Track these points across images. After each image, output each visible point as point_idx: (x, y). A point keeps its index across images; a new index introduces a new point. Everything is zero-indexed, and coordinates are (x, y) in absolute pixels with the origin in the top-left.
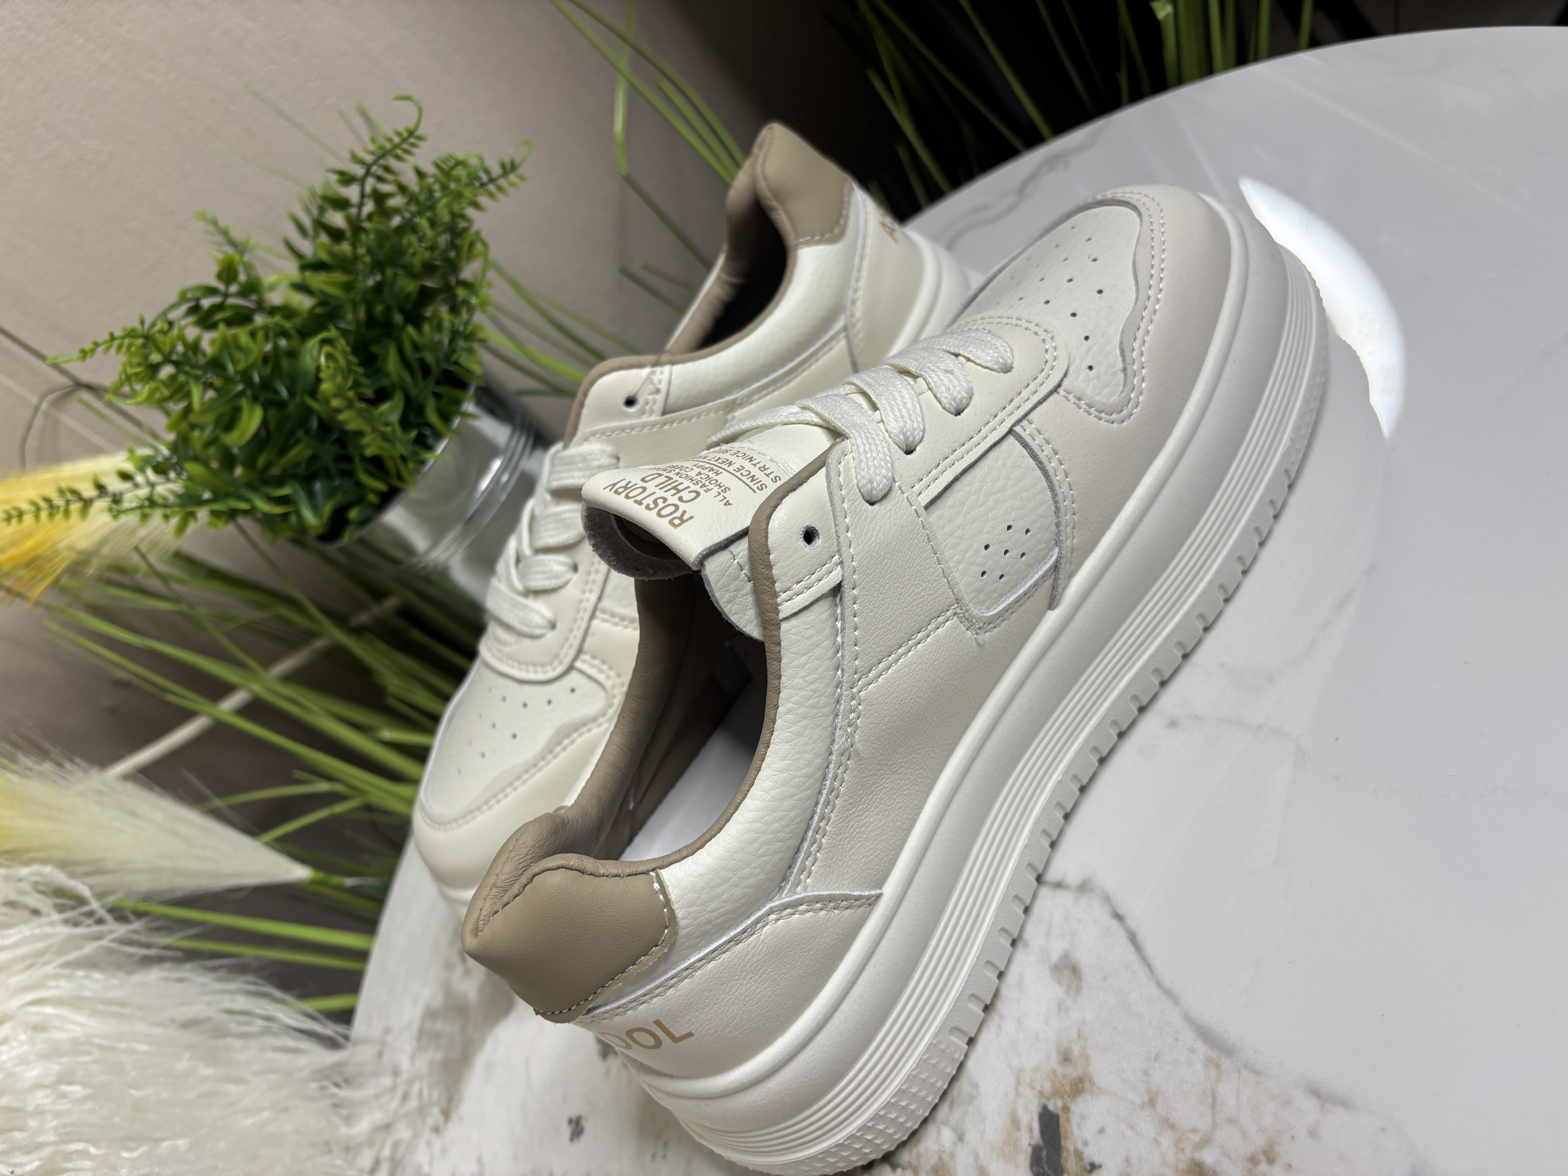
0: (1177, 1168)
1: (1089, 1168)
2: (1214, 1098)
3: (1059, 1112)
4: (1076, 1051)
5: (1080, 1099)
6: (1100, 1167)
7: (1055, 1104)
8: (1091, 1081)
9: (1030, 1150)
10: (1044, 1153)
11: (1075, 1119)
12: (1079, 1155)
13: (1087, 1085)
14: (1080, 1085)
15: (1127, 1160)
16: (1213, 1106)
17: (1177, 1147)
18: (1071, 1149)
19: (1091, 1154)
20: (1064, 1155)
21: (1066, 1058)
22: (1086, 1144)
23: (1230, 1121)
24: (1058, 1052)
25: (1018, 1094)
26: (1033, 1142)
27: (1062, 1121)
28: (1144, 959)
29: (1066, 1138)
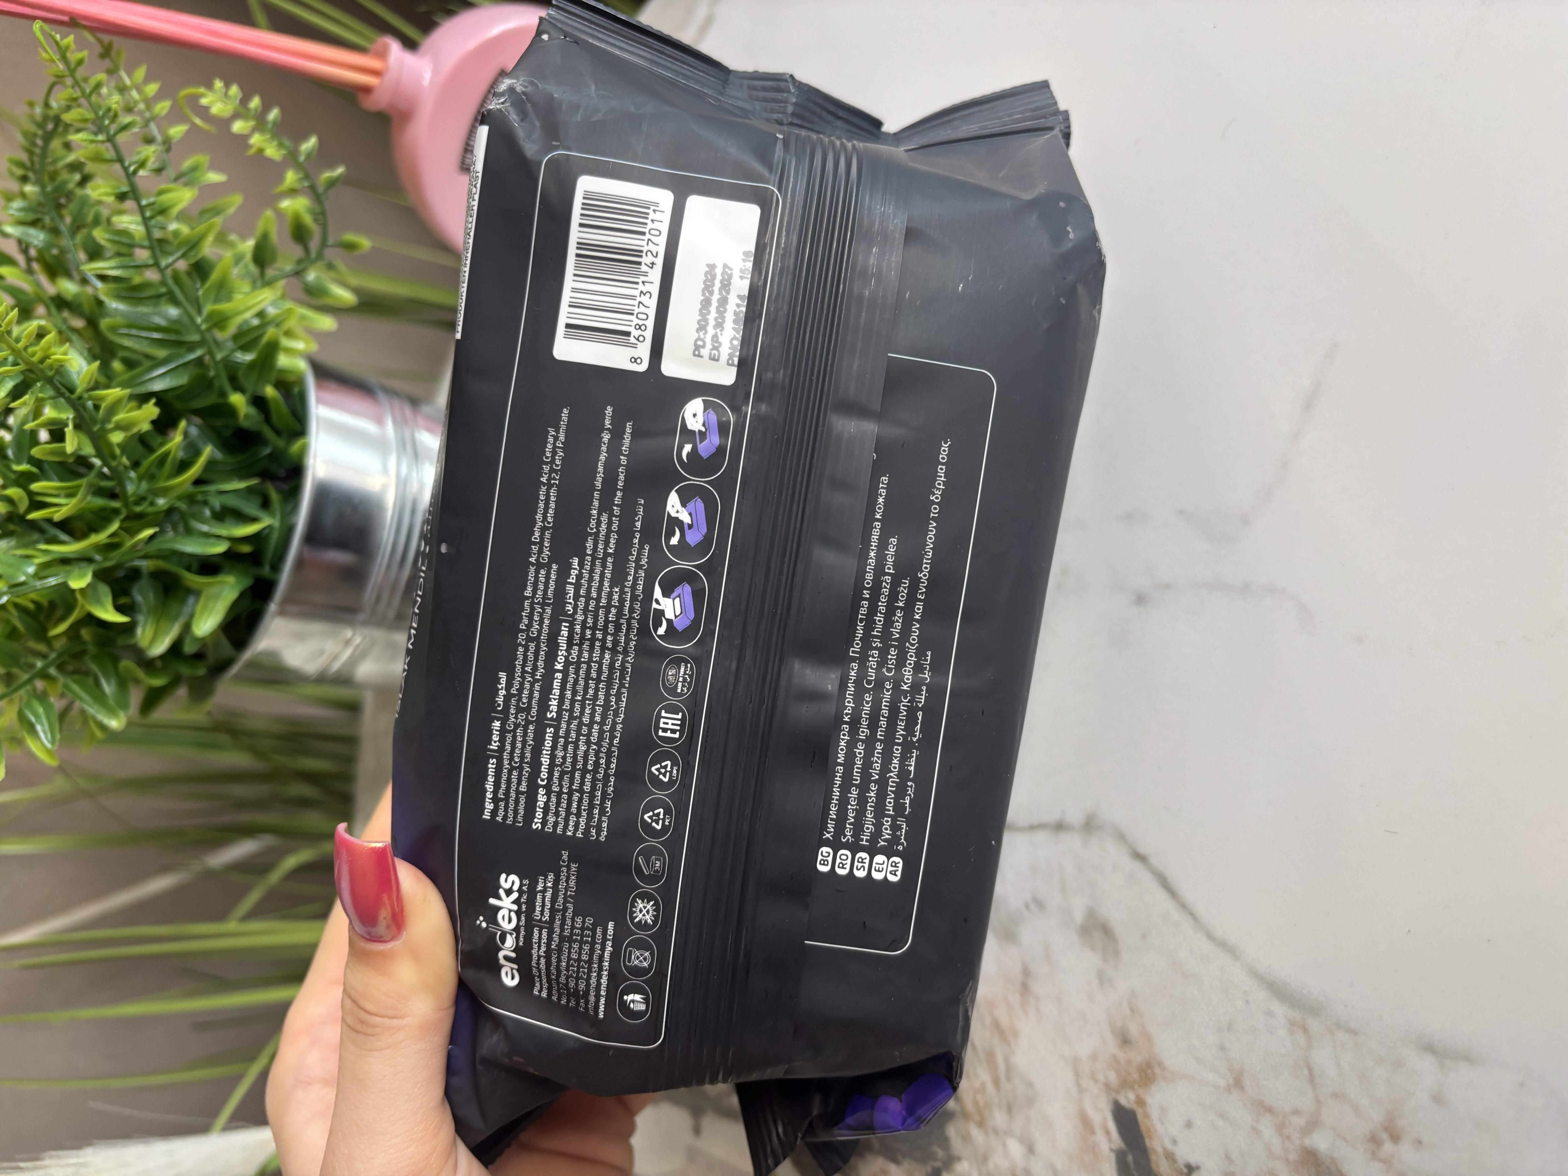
0: (1287, 1160)
1: (1185, 1170)
2: (1310, 1070)
3: (1134, 1107)
4: (1134, 1031)
5: (1154, 1088)
6: (1198, 1168)
7: (1126, 1098)
8: (1161, 1065)
9: (1113, 1156)
10: (1130, 1159)
11: (1154, 1113)
12: (1170, 1157)
13: (1157, 1070)
14: (1149, 1071)
15: (1228, 1157)
16: (1311, 1080)
17: (1281, 1135)
18: (1159, 1150)
19: (1184, 1154)
20: (1154, 1159)
21: (1125, 1041)
22: (1175, 1142)
23: (1337, 1096)
24: (1113, 1033)
25: (1081, 1090)
26: (1114, 1147)
27: (1140, 1117)
28: (1183, 906)
29: (1150, 1137)
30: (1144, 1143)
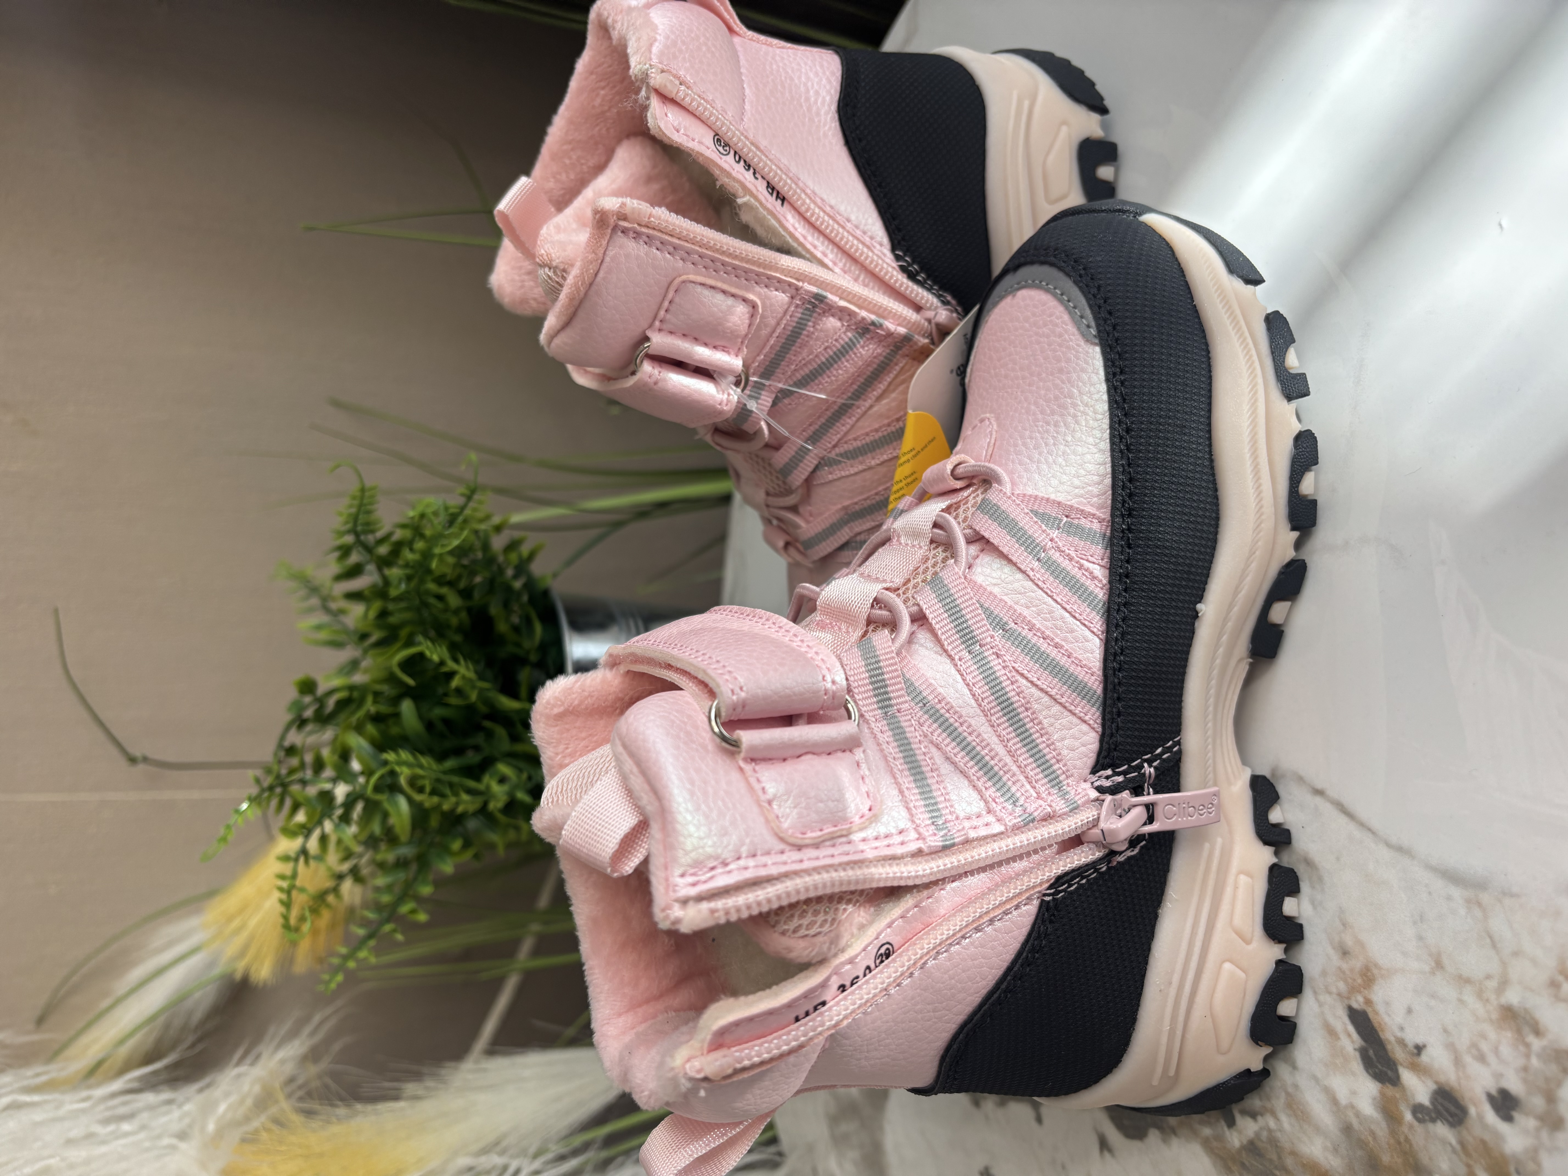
0: (1491, 1020)
1: (1415, 1051)
2: (1491, 937)
3: (1364, 1007)
4: (1349, 941)
5: (1376, 988)
6: (1424, 1046)
7: (1357, 1001)
8: (1376, 965)
9: (1357, 1054)
10: (1371, 1052)
11: (1381, 1008)
12: (1401, 1042)
13: (1375, 971)
14: (1369, 974)
15: (1445, 1031)
16: (1494, 945)
17: (1482, 1000)
18: (1392, 1039)
19: (1412, 1037)
20: (1389, 1047)
21: (1345, 953)
22: (1402, 1029)
23: (1516, 954)
24: (1334, 948)
26: (1357, 1046)
27: (1371, 1015)
28: (1362, 825)
29: (1382, 1031)
30: (1379, 1036)
